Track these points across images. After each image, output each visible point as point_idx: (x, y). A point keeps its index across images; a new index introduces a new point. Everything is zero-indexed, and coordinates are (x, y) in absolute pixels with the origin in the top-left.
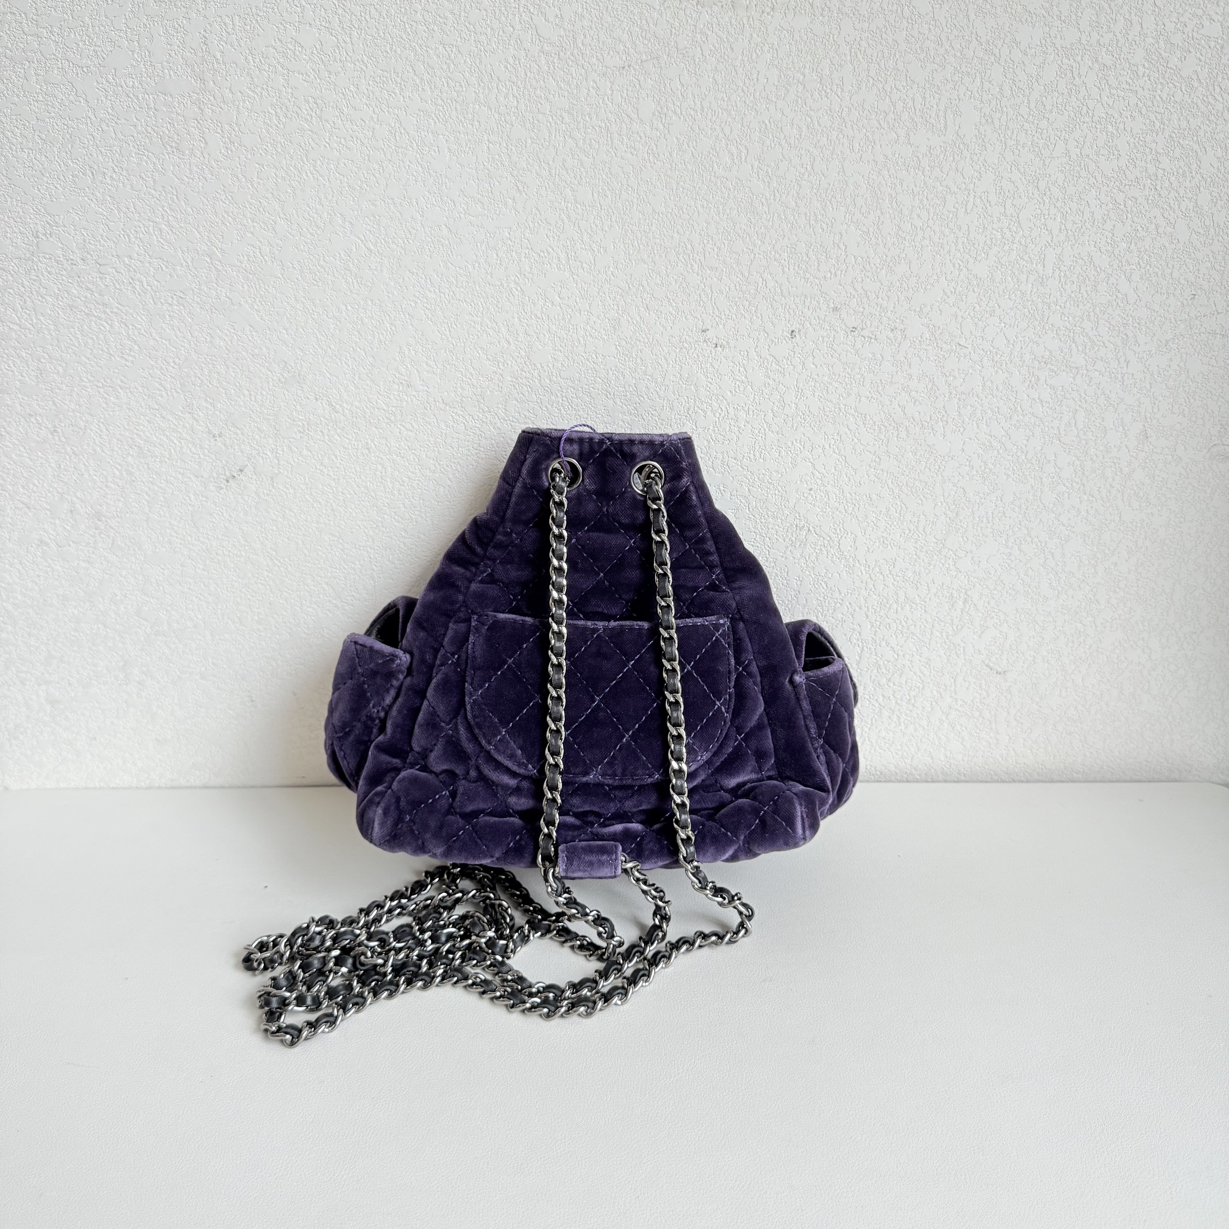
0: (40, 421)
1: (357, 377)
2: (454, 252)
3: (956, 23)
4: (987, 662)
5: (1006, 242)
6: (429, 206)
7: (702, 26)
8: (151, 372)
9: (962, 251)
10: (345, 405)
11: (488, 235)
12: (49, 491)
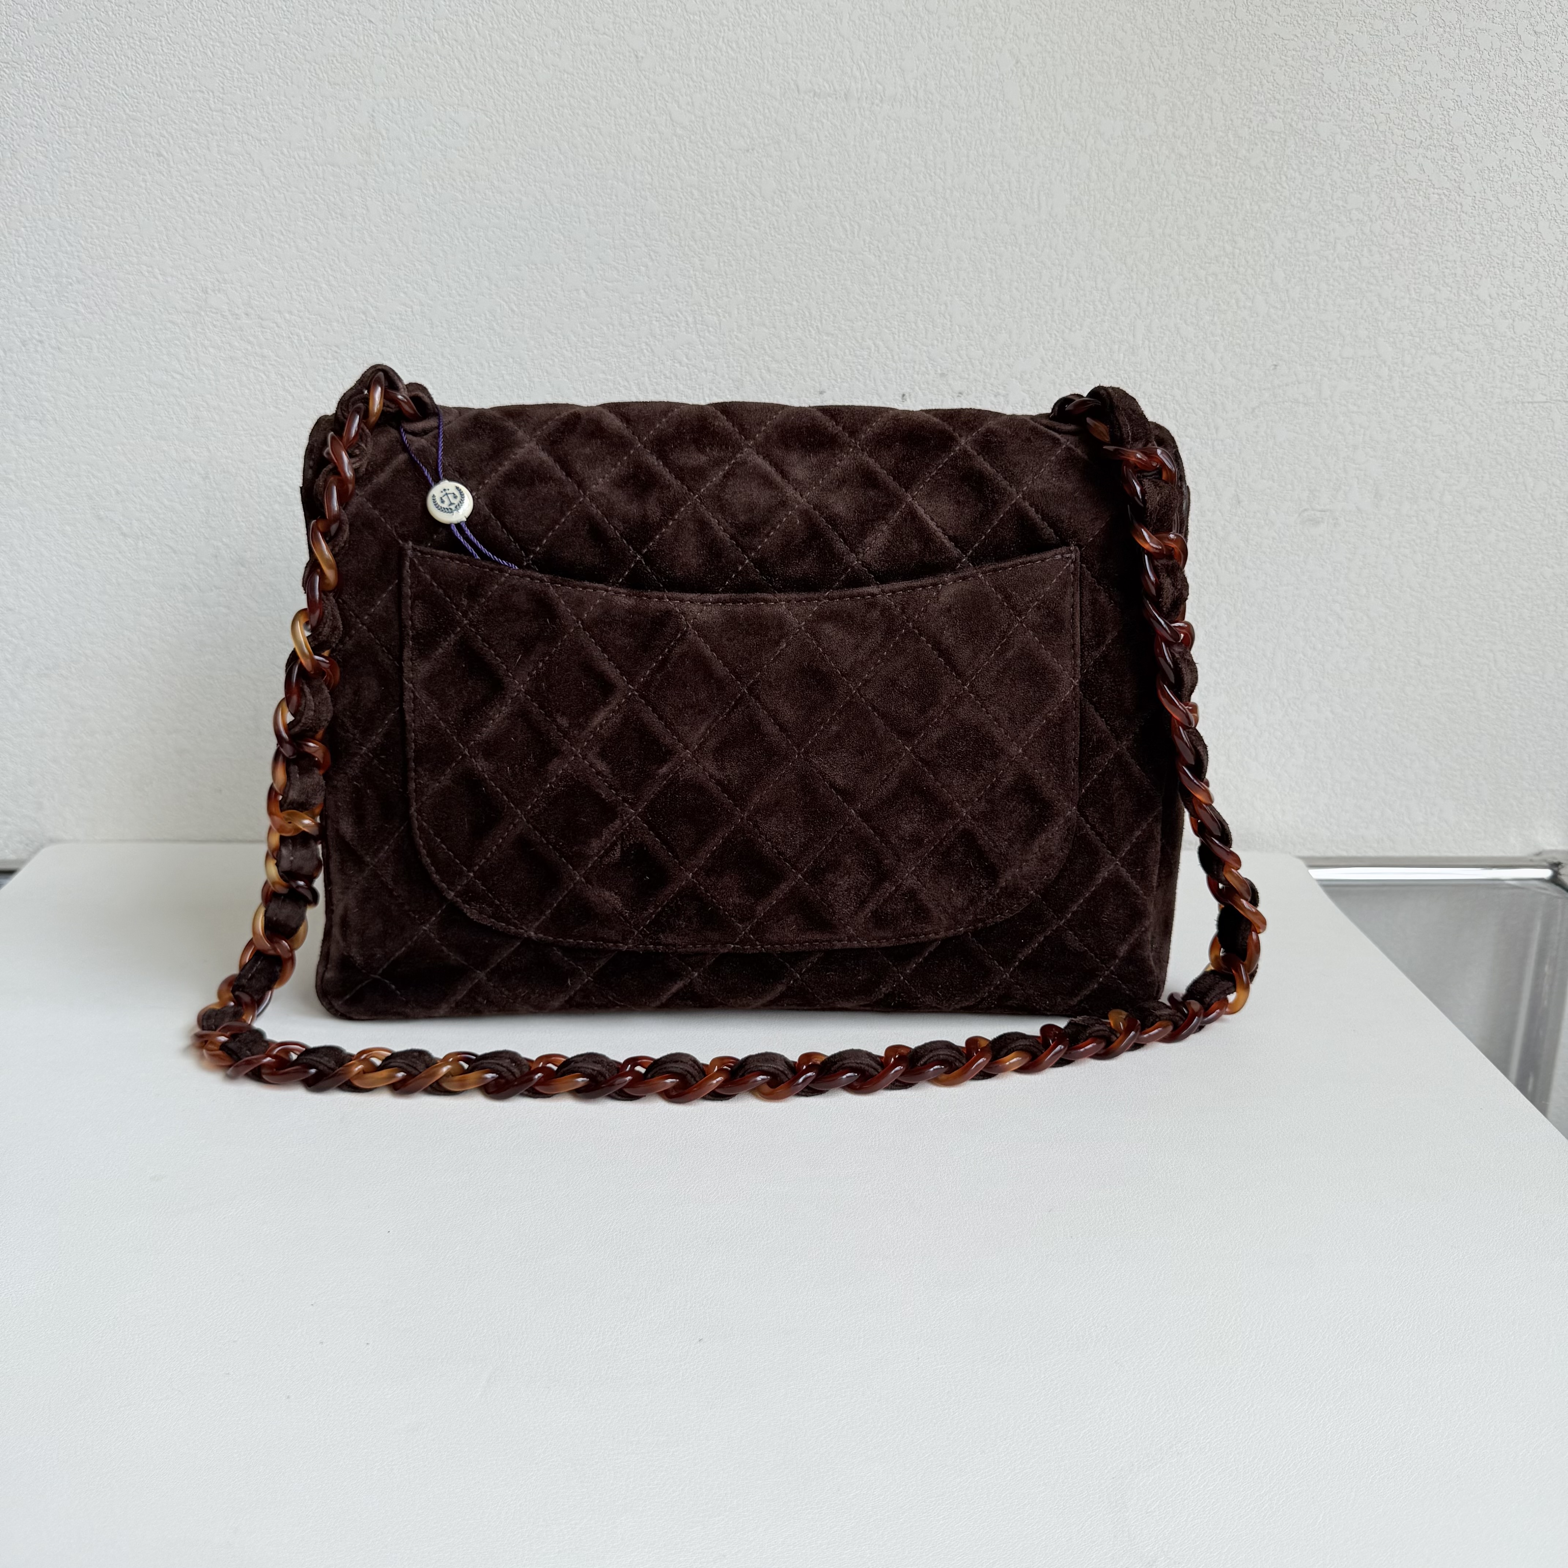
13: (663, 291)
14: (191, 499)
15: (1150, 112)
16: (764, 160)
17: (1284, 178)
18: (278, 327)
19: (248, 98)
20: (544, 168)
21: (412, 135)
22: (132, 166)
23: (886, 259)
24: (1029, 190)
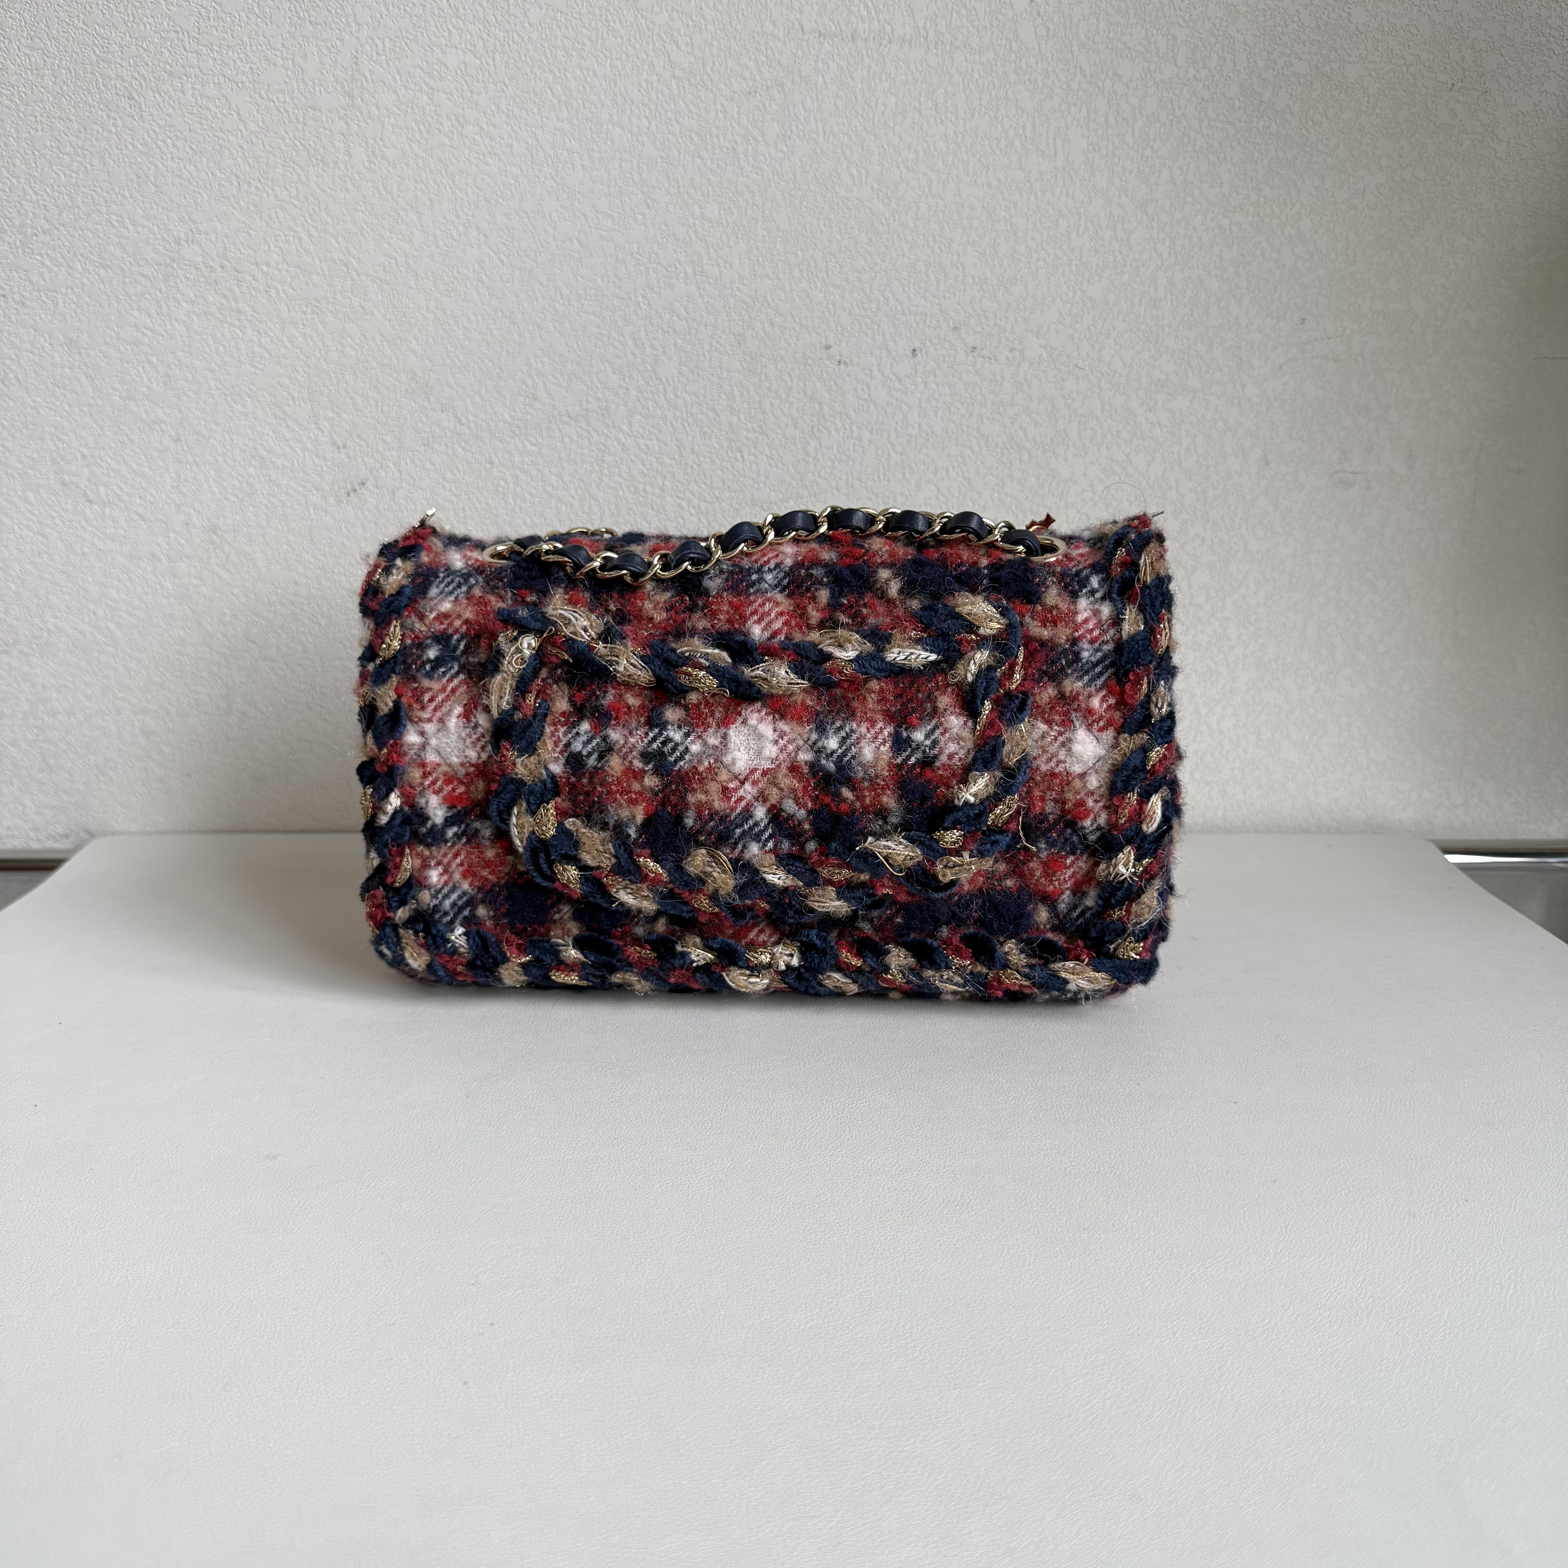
13: (660, 240)
14: (160, 463)
15: (1171, 54)
16: (767, 104)
17: (1310, 123)
18: (255, 280)
19: (224, 39)
20: (536, 112)
21: (398, 78)
22: (102, 110)
23: (895, 206)
24: (1045, 135)
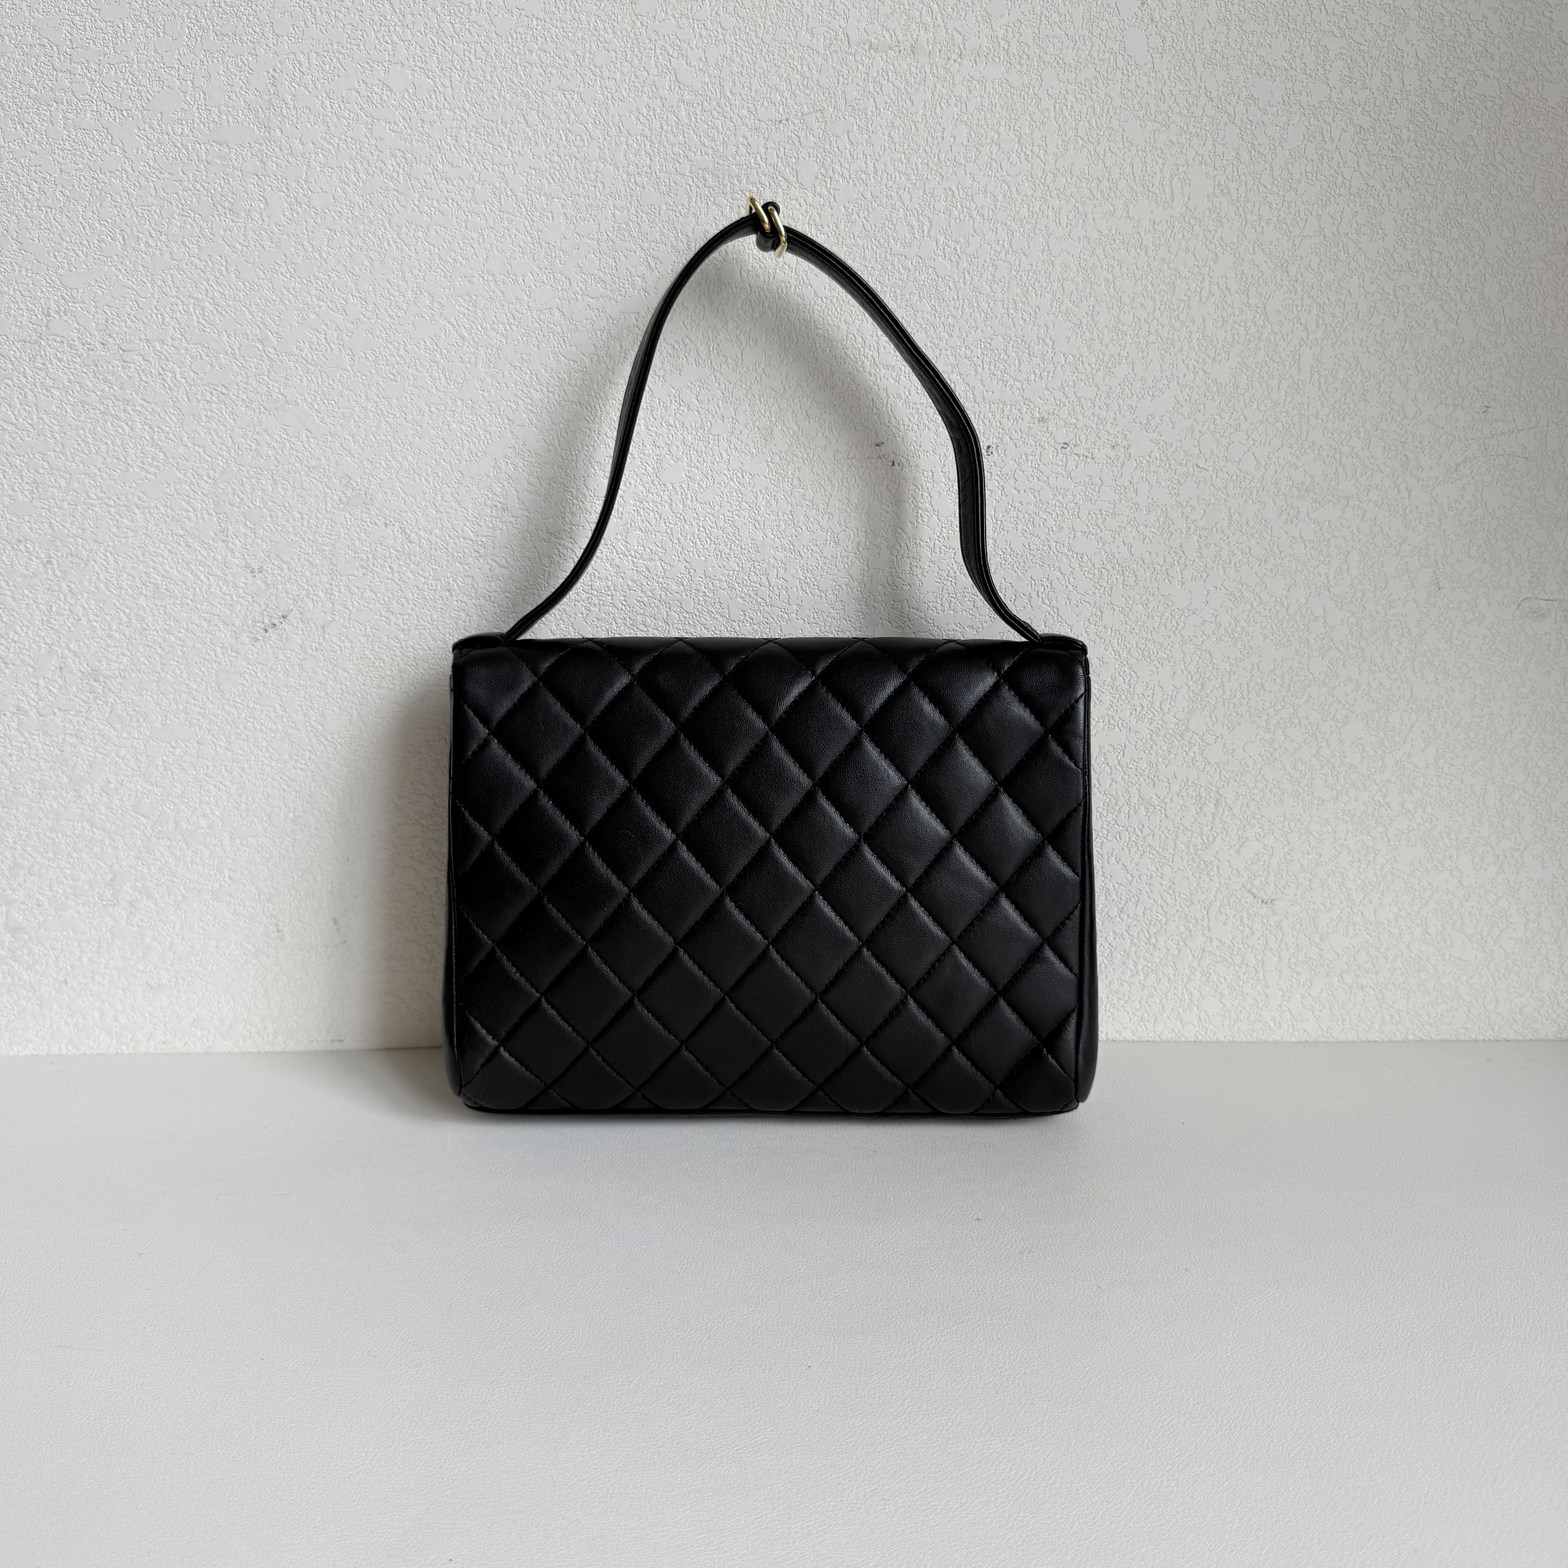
0: (31, 549)
1: (439, 498)
2: (567, 341)
3: (1180, 75)
4: (1249, 886)
5: (1252, 339)
6: (538, 284)
7: (875, 74)
8: (178, 486)
9: (1197, 349)
10: (422, 533)
11: (611, 321)
12: (34, 641)
